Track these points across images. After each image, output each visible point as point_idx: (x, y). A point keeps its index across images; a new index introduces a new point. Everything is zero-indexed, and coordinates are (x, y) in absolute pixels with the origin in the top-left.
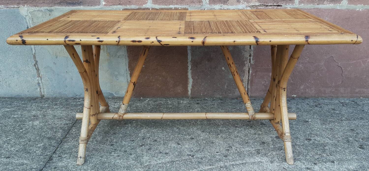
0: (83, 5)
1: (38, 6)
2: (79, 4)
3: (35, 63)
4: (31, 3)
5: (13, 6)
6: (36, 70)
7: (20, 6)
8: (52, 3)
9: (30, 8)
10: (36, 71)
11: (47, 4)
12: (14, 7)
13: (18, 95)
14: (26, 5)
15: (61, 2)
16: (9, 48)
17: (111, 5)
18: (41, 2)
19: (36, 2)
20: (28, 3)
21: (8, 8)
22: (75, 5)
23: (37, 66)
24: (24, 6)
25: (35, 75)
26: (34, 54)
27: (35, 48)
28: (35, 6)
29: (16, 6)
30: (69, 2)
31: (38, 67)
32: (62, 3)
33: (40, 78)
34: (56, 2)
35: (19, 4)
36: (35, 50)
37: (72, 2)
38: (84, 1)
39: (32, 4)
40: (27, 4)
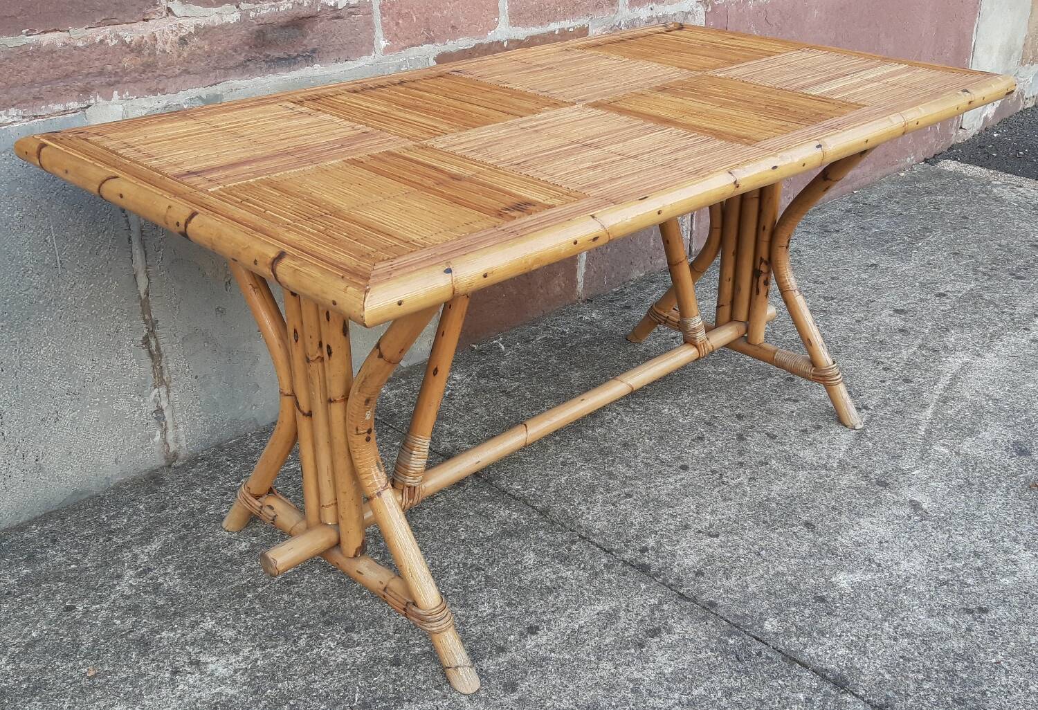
0: (321, 60)
1: (163, 91)
2: (306, 61)
3: (146, 331)
4: (135, 81)
5: (59, 107)
6: (150, 360)
7: (92, 101)
8: (215, 68)
9: (136, 102)
10: (148, 363)
11: (198, 76)
12: (65, 112)
13: (75, 492)
14: (115, 93)
15: (249, 60)
16: (40, 297)
17: (404, 48)
18: (177, 72)
19: (158, 72)
20: (126, 82)
21: (36, 117)
22: (295, 63)
23: (153, 343)
24: (108, 97)
25: (145, 382)
26: (143, 296)
27: (147, 268)
28: (154, 92)
29: (74, 105)
30: (277, 55)
31: (157, 344)
32: (251, 65)
33: (163, 390)
34: (231, 63)
35: (86, 91)
36: (149, 280)
37: (286, 56)
38: (323, 47)
39: (139, 85)
40: (120, 85)
